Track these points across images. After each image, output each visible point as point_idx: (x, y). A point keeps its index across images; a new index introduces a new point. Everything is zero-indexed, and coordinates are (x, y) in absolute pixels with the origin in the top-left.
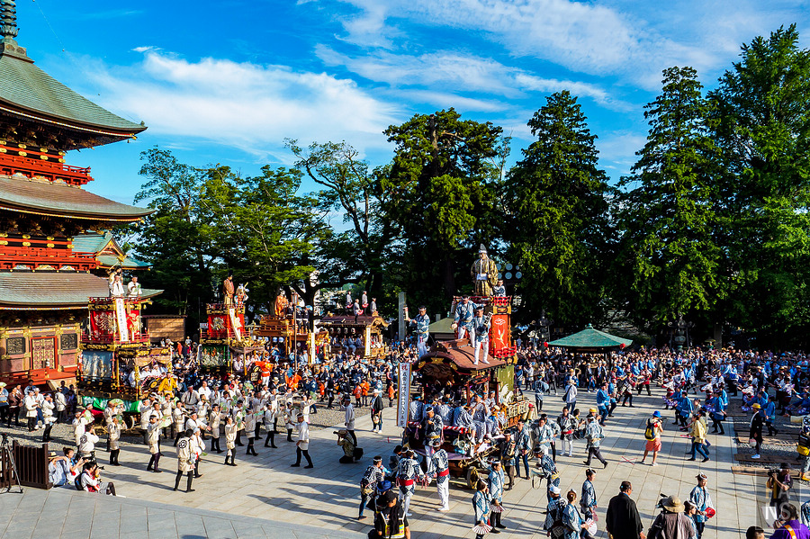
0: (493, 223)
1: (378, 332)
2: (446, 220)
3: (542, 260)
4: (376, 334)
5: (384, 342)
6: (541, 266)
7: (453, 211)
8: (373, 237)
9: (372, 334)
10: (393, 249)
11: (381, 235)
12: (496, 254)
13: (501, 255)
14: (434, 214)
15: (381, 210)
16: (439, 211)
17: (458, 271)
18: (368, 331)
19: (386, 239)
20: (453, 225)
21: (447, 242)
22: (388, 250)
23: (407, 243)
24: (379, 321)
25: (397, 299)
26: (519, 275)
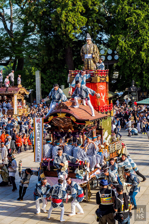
0: (98, 21)
1: (22, 98)
2: (67, 20)
3: (132, 46)
4: (21, 100)
5: (26, 105)
6: (131, 50)
7: (71, 14)
8: (17, 34)
9: (18, 100)
10: (30, 41)
11: (22, 31)
12: (101, 44)
13: (104, 44)
14: (58, 17)
15: (22, 14)
16: (61, 14)
17: (75, 55)
18: (15, 98)
19: (25, 35)
20: (71, 24)
21: (67, 36)
22: (27, 42)
23: (40, 37)
24: (23, 90)
25: (35, 76)
26: (117, 57)
